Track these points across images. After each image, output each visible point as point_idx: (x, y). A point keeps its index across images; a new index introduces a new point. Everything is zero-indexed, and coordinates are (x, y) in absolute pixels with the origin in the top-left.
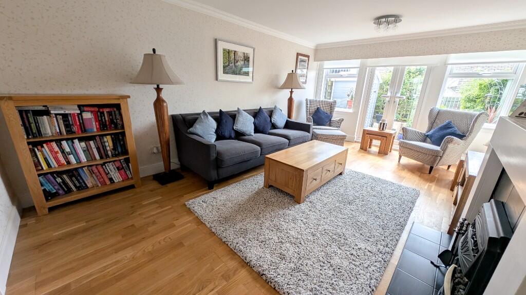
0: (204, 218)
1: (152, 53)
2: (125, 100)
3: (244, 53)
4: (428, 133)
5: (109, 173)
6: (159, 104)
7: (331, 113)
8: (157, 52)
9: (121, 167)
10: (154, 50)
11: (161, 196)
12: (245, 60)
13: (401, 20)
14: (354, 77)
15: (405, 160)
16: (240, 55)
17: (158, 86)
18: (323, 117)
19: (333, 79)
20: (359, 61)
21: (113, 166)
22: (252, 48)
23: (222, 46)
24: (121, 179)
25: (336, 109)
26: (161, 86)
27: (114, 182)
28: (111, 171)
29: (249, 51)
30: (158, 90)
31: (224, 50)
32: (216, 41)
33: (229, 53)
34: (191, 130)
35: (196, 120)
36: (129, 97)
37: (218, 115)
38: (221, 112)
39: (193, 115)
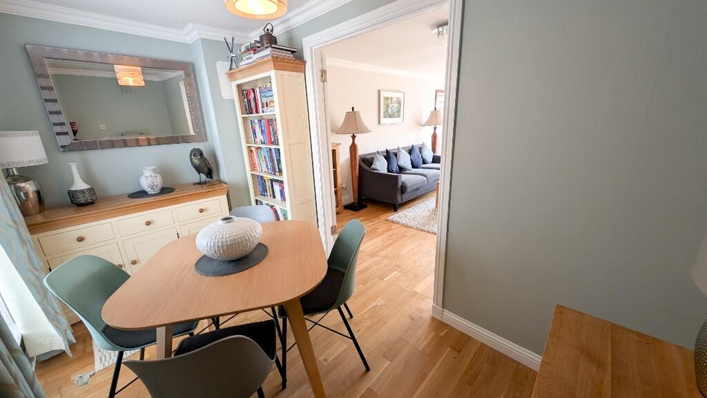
1: (351, 111)
2: (338, 146)
3: (398, 99)
6: (353, 148)
8: (354, 109)
12: (398, 104)
16: (395, 100)
17: (353, 134)
22: (403, 92)
23: (383, 95)
26: (355, 135)
29: (400, 95)
30: (354, 137)
31: (384, 98)
32: (379, 92)
33: (387, 100)
34: (373, 166)
35: (373, 159)
36: (340, 144)
37: (385, 154)
38: (387, 151)
39: (369, 154)
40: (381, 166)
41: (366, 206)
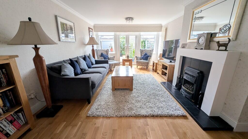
0: (108, 115)
1: (28, 20)
2: (13, 59)
3: (70, 25)
4: (142, 57)
5: (4, 129)
6: (38, 60)
7: (107, 54)
8: (32, 20)
9: (14, 120)
10: (30, 19)
11: (64, 121)
12: (71, 29)
13: (133, 20)
14: (113, 39)
15: (139, 67)
16: (68, 26)
17: (36, 46)
18: (105, 56)
19: (101, 40)
20: (113, 33)
21: (6, 122)
22: (73, 23)
23: (60, 20)
24: (16, 130)
25: (109, 53)
26: (38, 46)
27: (10, 135)
28: (5, 126)
29: (72, 24)
30: (36, 49)
31: (61, 23)
32: (56, 17)
33: (63, 24)
34: (63, 73)
35: (60, 67)
36: (17, 56)
37: (70, 62)
38: (70, 60)
39: (55, 64)
40: (69, 72)
41: (61, 107)
